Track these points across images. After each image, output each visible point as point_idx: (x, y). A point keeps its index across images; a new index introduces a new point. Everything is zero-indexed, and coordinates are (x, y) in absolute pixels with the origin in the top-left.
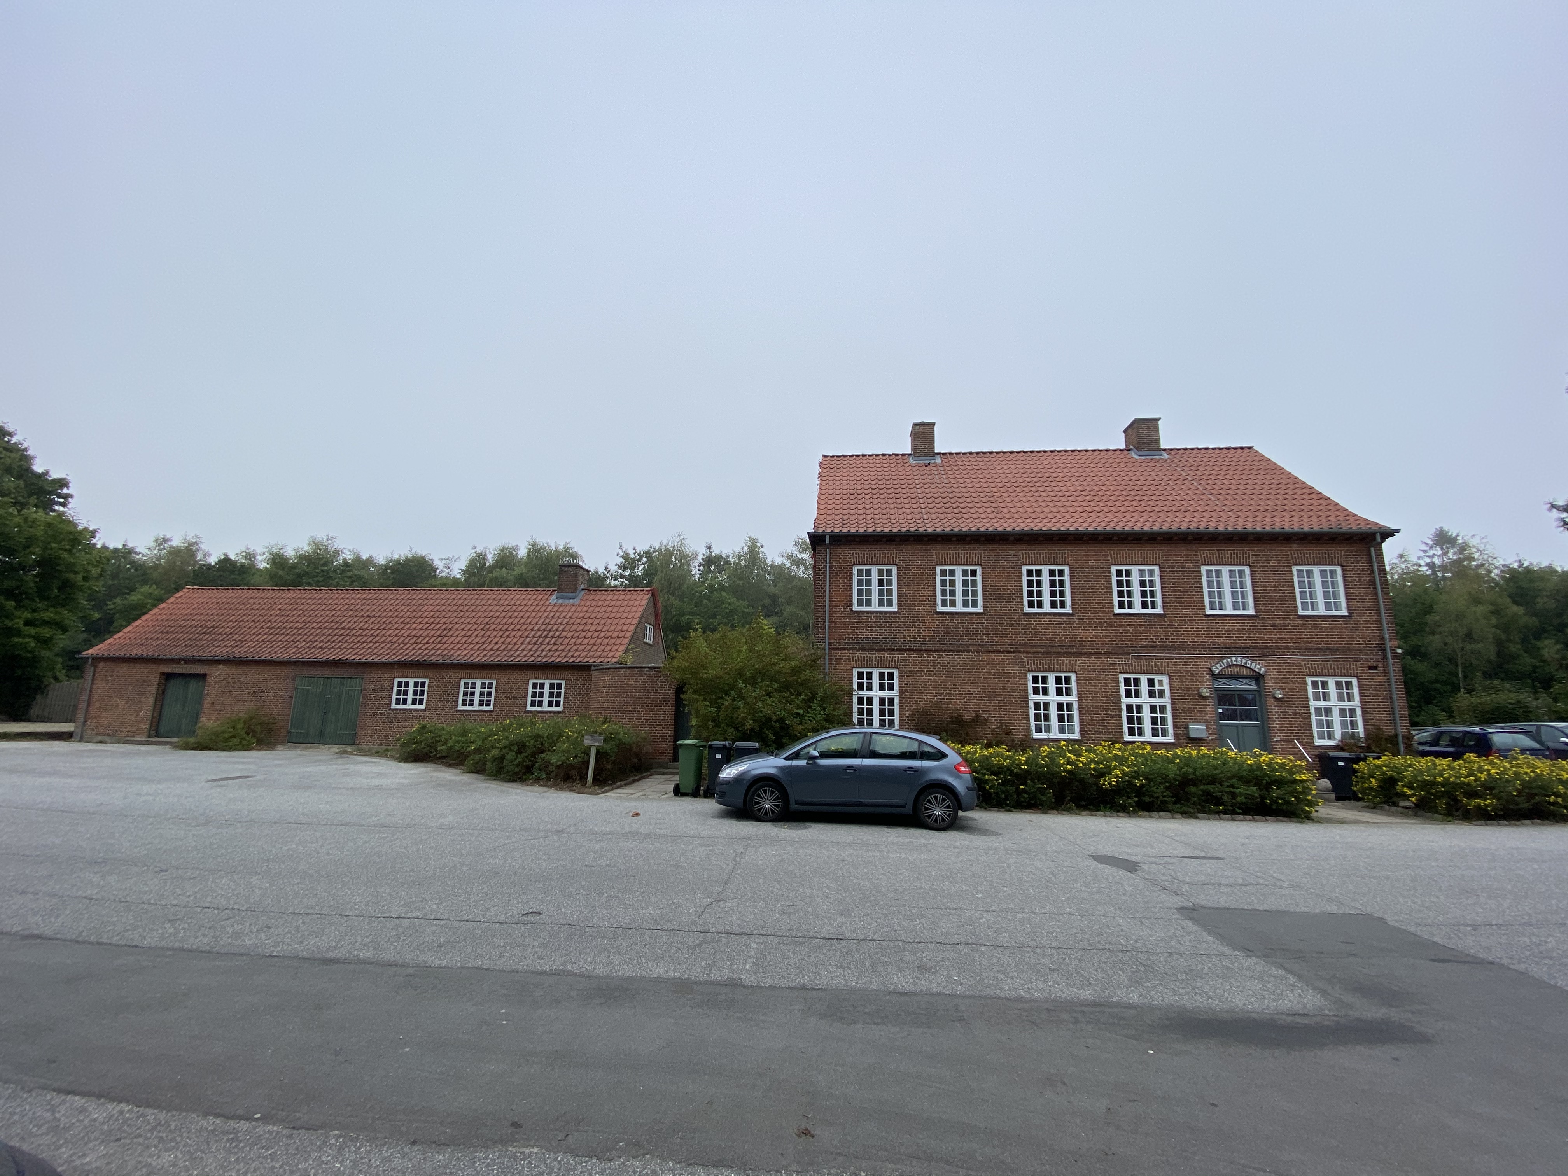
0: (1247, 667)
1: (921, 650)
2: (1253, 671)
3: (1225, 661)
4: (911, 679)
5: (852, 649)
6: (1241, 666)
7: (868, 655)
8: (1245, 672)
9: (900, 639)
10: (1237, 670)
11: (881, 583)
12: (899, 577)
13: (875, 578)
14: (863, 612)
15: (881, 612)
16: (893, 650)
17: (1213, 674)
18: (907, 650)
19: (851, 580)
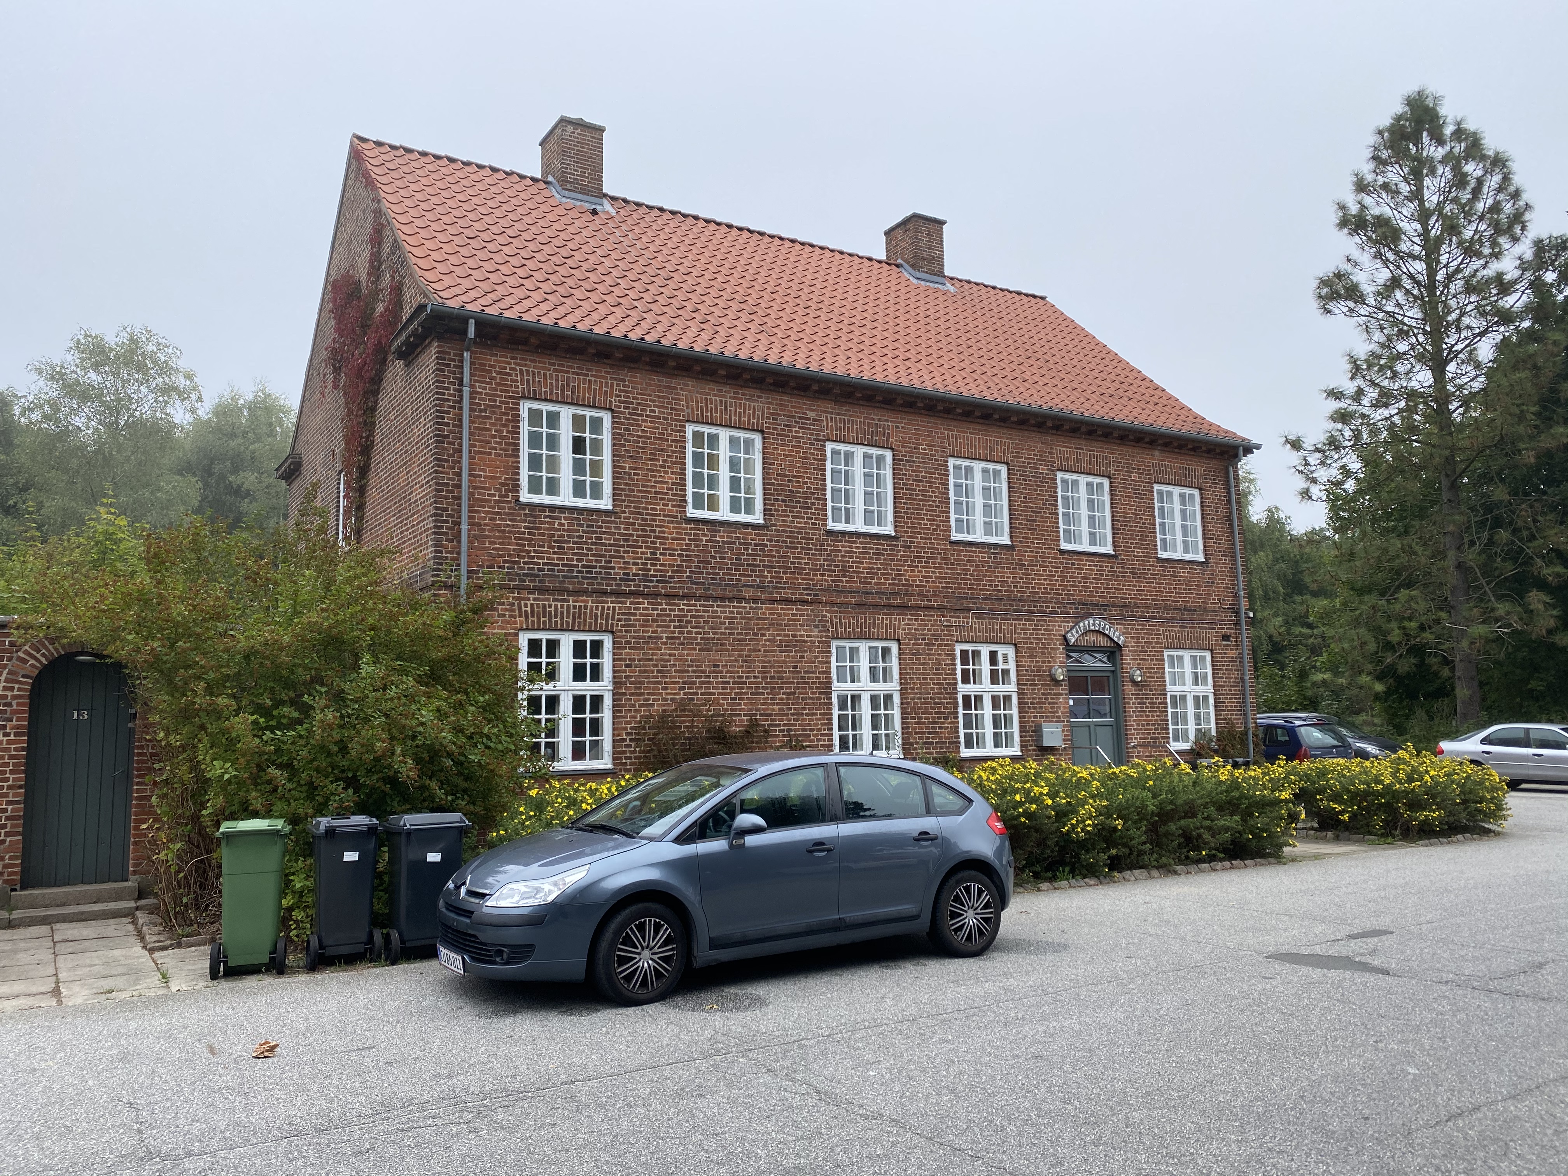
0: (1105, 634)
1: (657, 595)
2: (1111, 639)
3: (1081, 625)
4: (636, 655)
5: (519, 588)
6: (1098, 632)
7: (553, 604)
8: (1102, 641)
9: (618, 569)
10: (1092, 638)
11: (578, 445)
12: (616, 437)
13: (566, 433)
14: (543, 507)
15: (580, 510)
16: (604, 593)
17: (1068, 644)
18: (632, 594)
19: (516, 431)
